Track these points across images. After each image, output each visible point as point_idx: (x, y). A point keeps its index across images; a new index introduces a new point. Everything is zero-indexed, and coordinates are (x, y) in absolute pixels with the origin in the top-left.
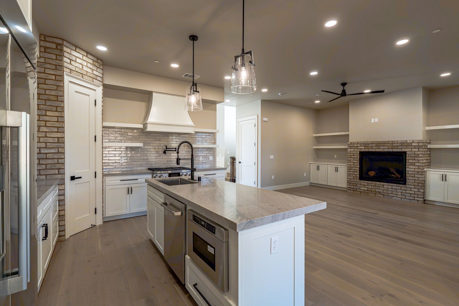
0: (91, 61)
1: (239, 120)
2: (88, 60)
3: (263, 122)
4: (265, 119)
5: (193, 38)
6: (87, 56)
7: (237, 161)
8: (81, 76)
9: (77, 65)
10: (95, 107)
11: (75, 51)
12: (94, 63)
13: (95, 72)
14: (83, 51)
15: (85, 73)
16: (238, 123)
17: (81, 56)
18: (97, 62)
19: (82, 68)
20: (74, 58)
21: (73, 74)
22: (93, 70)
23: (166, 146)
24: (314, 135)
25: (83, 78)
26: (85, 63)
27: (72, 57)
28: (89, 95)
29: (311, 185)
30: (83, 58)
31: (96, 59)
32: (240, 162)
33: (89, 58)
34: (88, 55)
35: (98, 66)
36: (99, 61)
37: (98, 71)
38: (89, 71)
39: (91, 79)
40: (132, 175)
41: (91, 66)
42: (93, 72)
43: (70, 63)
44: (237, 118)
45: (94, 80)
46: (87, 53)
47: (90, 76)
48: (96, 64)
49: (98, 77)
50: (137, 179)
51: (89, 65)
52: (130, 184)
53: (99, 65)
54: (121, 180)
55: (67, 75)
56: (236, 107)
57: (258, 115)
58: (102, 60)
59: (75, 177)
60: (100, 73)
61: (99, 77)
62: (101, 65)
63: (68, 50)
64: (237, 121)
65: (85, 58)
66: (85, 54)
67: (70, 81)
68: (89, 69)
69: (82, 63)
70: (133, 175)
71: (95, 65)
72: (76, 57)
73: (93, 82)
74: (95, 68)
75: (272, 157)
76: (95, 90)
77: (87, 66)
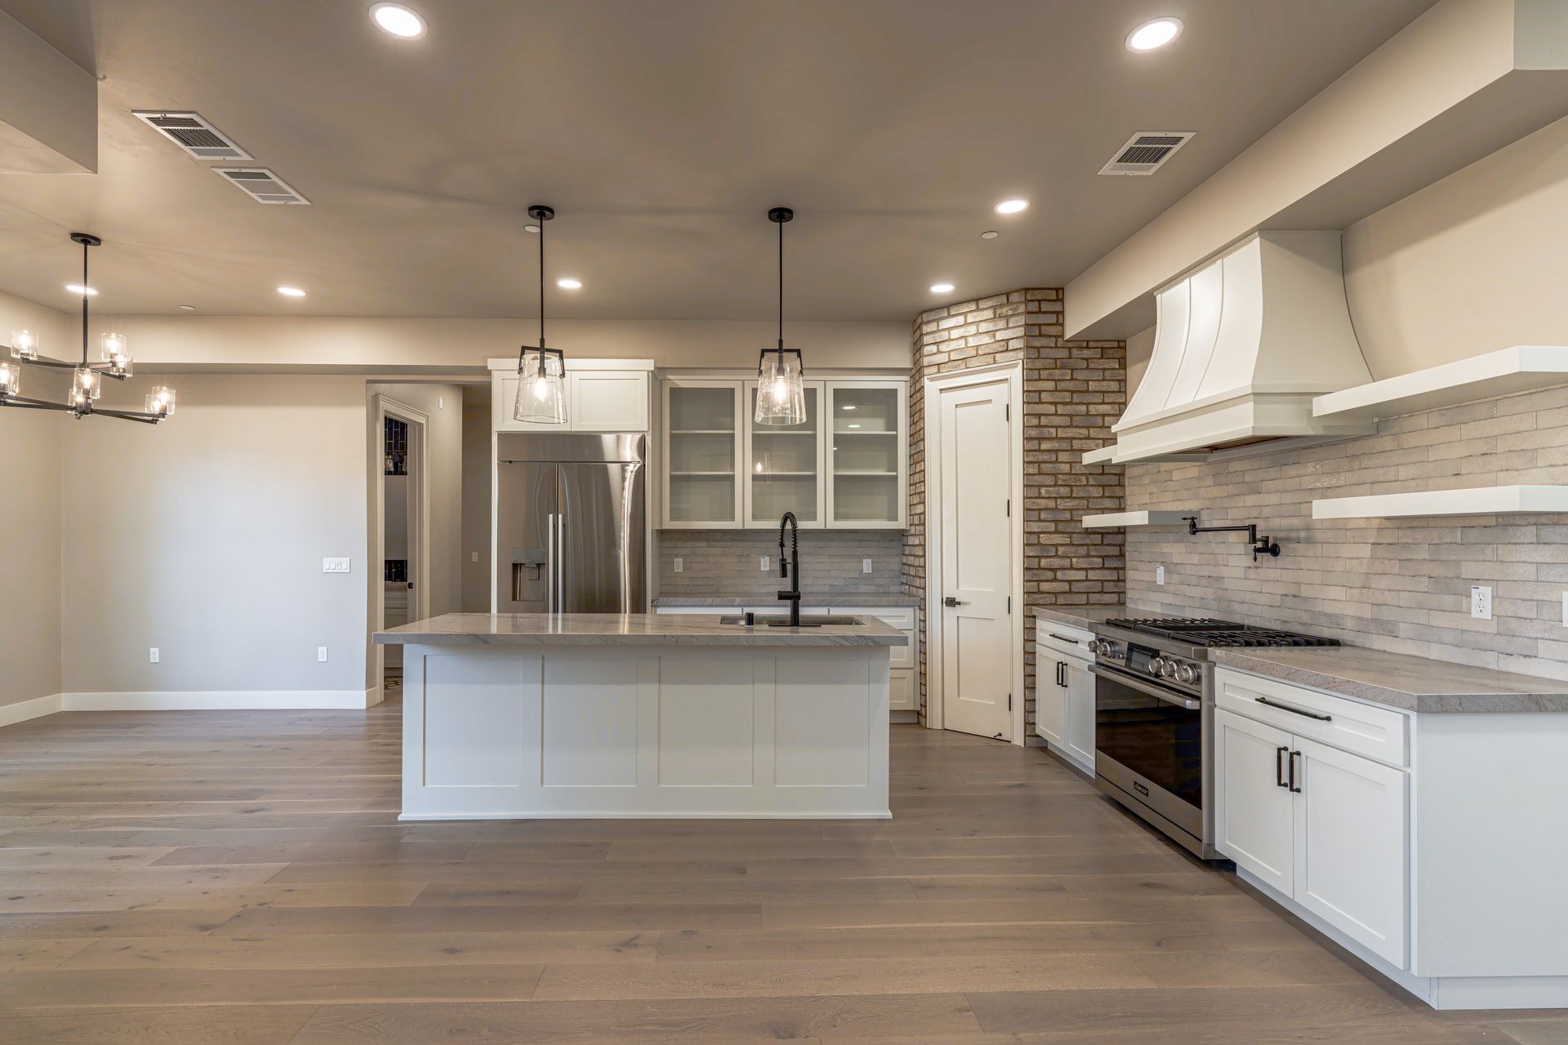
0: (989, 314)
2: (980, 317)
6: (978, 309)
8: (963, 365)
9: (953, 345)
10: (1008, 424)
11: (950, 316)
12: (999, 312)
13: (999, 336)
14: (965, 305)
17: (960, 320)
18: (1010, 304)
19: (967, 343)
20: (945, 335)
21: (944, 371)
27: (940, 336)
28: (989, 402)
30: (966, 320)
31: (1004, 299)
34: (980, 303)
35: (1011, 314)
36: (1014, 297)
37: (1011, 326)
38: (986, 339)
39: (990, 359)
41: (990, 326)
42: (994, 337)
43: (939, 352)
47: (988, 351)
48: (1006, 311)
49: (1011, 343)
50: (1077, 642)
51: (984, 327)
53: (1014, 307)
55: (931, 380)
58: (1021, 290)
59: (956, 601)
60: (1017, 329)
61: (1015, 341)
62: (1021, 303)
63: (932, 327)
65: (970, 319)
66: (973, 306)
67: (941, 390)
68: (984, 335)
69: (964, 335)
71: (1000, 318)
72: (949, 329)
73: (995, 363)
74: (1001, 324)
76: (1005, 381)
77: (978, 334)
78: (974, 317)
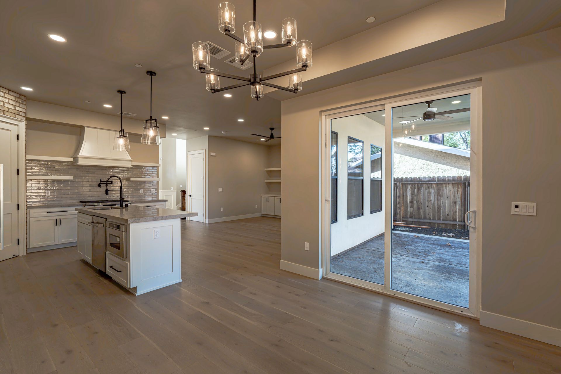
0: (13, 98)
1: (190, 153)
2: (10, 97)
3: (210, 156)
4: (213, 154)
5: (122, 92)
6: (8, 93)
7: (187, 195)
8: (2, 113)
10: (18, 142)
12: (17, 99)
13: (17, 108)
14: (4, 89)
15: (7, 110)
16: (188, 156)
17: (2, 94)
18: (20, 98)
19: (4, 104)
22: (15, 106)
23: (101, 179)
24: (266, 169)
25: (5, 114)
26: (7, 101)
28: (11, 131)
29: (263, 216)
30: (4, 95)
31: (18, 96)
32: (190, 196)
33: (11, 95)
34: (10, 92)
35: (21, 102)
36: (22, 97)
37: (21, 106)
38: (11, 107)
39: (13, 115)
40: (60, 207)
41: (13, 103)
42: (15, 108)
44: (188, 151)
45: (17, 116)
46: (9, 90)
47: (12, 112)
48: (19, 100)
49: (20, 112)
50: (67, 211)
51: (11, 102)
52: (58, 216)
53: (22, 100)
54: (48, 212)
56: (187, 140)
57: (206, 150)
58: (25, 96)
60: (23, 109)
61: (22, 113)
62: (24, 100)
64: (187, 154)
65: (6, 96)
66: (7, 92)
68: (11, 105)
69: (3, 101)
70: (62, 207)
71: (17, 102)
73: (15, 117)
74: (17, 104)
75: (220, 190)
76: (18, 125)
77: (9, 103)
78: (8, 96)
